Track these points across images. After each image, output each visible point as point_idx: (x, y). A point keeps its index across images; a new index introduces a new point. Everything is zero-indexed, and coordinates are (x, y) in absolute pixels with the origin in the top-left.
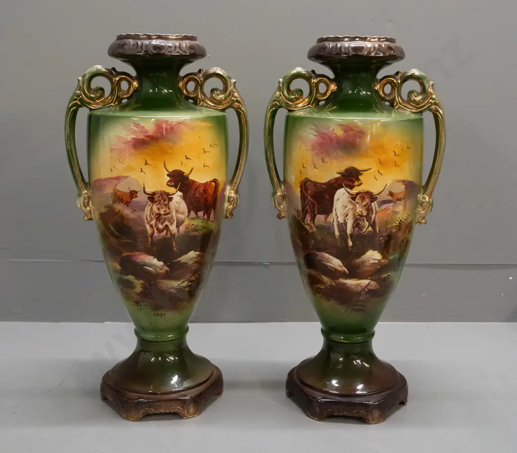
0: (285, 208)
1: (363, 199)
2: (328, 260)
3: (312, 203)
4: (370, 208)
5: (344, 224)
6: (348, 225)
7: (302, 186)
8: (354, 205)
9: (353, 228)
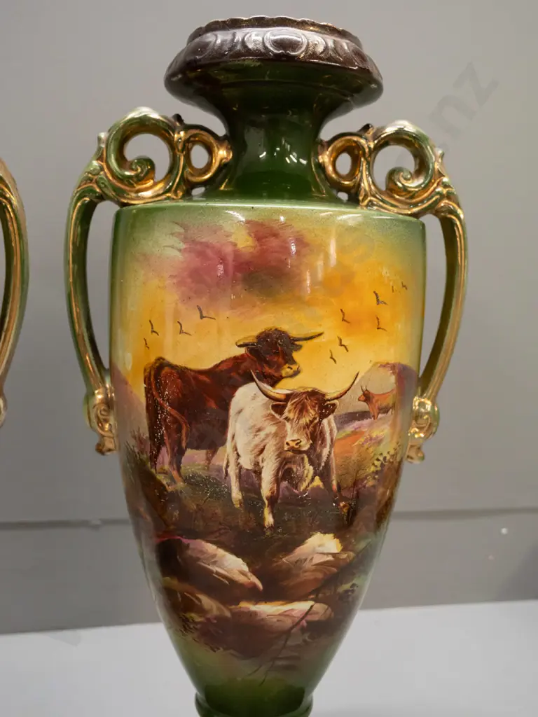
0: (114, 431)
1: (302, 410)
2: (213, 559)
3: (175, 421)
4: (318, 431)
5: (255, 472)
6: (263, 475)
7: (149, 379)
8: (281, 426)
9: (277, 481)
